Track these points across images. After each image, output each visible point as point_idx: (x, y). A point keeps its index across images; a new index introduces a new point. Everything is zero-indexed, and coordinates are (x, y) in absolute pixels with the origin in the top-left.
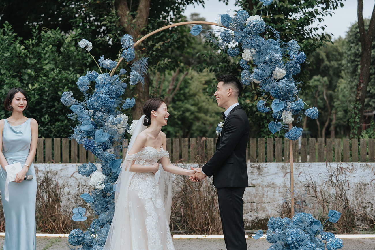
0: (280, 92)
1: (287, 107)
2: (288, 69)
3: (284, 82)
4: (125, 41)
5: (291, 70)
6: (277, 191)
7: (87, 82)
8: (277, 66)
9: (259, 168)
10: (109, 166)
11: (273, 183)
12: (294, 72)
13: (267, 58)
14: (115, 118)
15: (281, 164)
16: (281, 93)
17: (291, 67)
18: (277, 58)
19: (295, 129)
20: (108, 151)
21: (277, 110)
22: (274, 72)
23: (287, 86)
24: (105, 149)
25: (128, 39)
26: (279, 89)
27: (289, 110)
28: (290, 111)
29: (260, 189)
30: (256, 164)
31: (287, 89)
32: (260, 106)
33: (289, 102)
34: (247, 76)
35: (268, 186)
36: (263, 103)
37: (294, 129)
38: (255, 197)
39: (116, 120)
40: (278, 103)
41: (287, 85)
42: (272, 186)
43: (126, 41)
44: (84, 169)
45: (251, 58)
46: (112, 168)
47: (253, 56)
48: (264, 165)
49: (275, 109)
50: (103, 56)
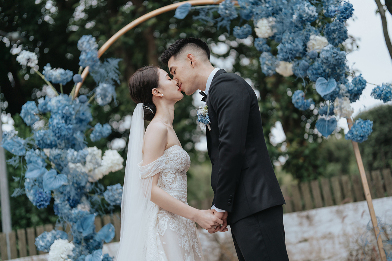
0: (324, 71)
1: (341, 92)
2: (329, 35)
3: (329, 49)
4: (82, 43)
5: (335, 36)
6: (337, 241)
7: (33, 110)
8: (311, 34)
9: (308, 217)
10: (78, 228)
11: (330, 234)
12: (339, 37)
13: (295, 17)
14: (76, 153)
15: (334, 208)
16: (327, 71)
17: (334, 31)
18: (310, 12)
19: (360, 122)
20: (80, 207)
21: (325, 91)
22: (309, 44)
23: (335, 55)
24: (74, 204)
25: (87, 40)
26: (322, 67)
27: (343, 96)
28: (347, 96)
29: (315, 242)
30: (304, 213)
31: (336, 60)
32: (298, 99)
33: (341, 83)
34: (268, 60)
35: (324, 237)
36: (300, 95)
37: (358, 123)
38: (311, 253)
39: (77, 155)
40: (326, 83)
41: (334, 53)
42: (329, 236)
43: (85, 43)
44: (43, 241)
45: (269, 31)
46: (81, 230)
47: (272, 27)
48: (313, 212)
49: (322, 92)
50: (48, 64)
